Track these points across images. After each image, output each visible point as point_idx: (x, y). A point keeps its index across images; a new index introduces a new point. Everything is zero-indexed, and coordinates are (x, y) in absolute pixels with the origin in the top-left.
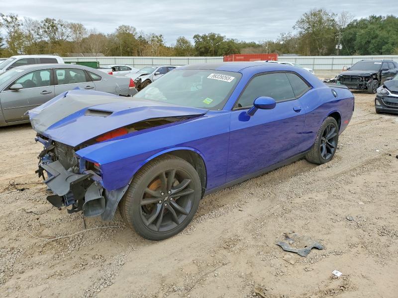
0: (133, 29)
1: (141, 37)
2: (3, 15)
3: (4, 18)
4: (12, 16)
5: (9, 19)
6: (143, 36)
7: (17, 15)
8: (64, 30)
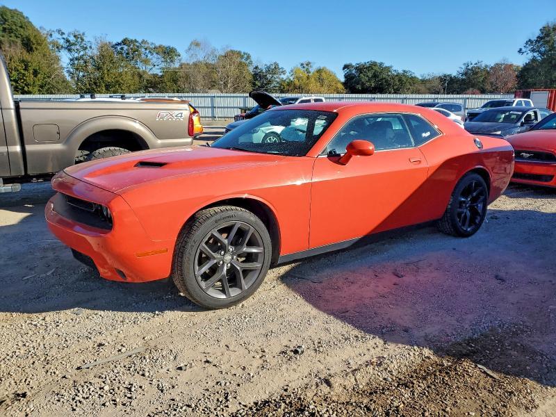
0: (245, 56)
1: (256, 68)
2: (63, 34)
3: (65, 36)
4: (77, 34)
5: (72, 39)
6: (259, 67)
7: (84, 34)
8: (149, 55)
